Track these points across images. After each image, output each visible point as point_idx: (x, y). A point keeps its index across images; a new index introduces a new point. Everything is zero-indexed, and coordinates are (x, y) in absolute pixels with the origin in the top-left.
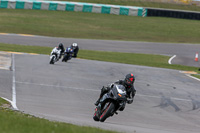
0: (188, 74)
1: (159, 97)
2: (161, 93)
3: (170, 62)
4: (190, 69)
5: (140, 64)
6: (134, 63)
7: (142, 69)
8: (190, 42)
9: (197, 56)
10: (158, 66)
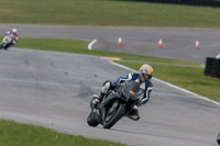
0: (111, 60)
1: (79, 86)
2: (80, 82)
3: (90, 47)
4: (112, 54)
5: (57, 50)
6: (50, 49)
7: (59, 56)
8: (112, 25)
9: (120, 40)
10: (77, 52)
